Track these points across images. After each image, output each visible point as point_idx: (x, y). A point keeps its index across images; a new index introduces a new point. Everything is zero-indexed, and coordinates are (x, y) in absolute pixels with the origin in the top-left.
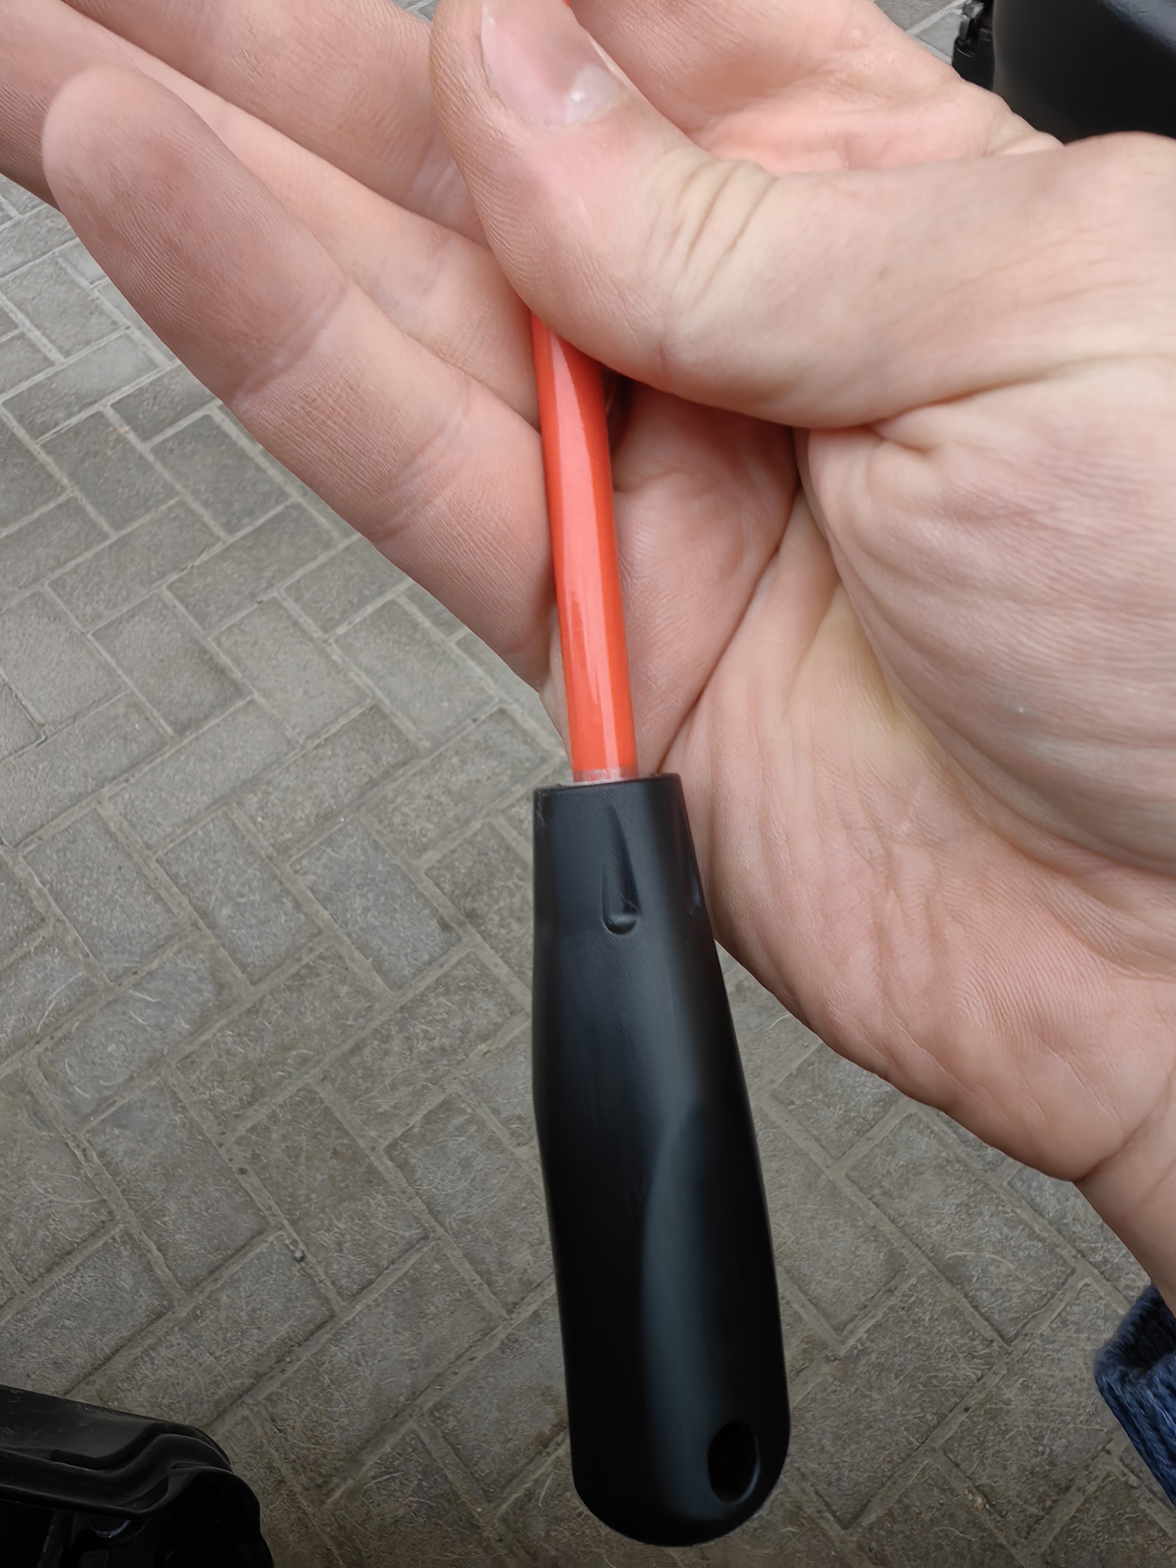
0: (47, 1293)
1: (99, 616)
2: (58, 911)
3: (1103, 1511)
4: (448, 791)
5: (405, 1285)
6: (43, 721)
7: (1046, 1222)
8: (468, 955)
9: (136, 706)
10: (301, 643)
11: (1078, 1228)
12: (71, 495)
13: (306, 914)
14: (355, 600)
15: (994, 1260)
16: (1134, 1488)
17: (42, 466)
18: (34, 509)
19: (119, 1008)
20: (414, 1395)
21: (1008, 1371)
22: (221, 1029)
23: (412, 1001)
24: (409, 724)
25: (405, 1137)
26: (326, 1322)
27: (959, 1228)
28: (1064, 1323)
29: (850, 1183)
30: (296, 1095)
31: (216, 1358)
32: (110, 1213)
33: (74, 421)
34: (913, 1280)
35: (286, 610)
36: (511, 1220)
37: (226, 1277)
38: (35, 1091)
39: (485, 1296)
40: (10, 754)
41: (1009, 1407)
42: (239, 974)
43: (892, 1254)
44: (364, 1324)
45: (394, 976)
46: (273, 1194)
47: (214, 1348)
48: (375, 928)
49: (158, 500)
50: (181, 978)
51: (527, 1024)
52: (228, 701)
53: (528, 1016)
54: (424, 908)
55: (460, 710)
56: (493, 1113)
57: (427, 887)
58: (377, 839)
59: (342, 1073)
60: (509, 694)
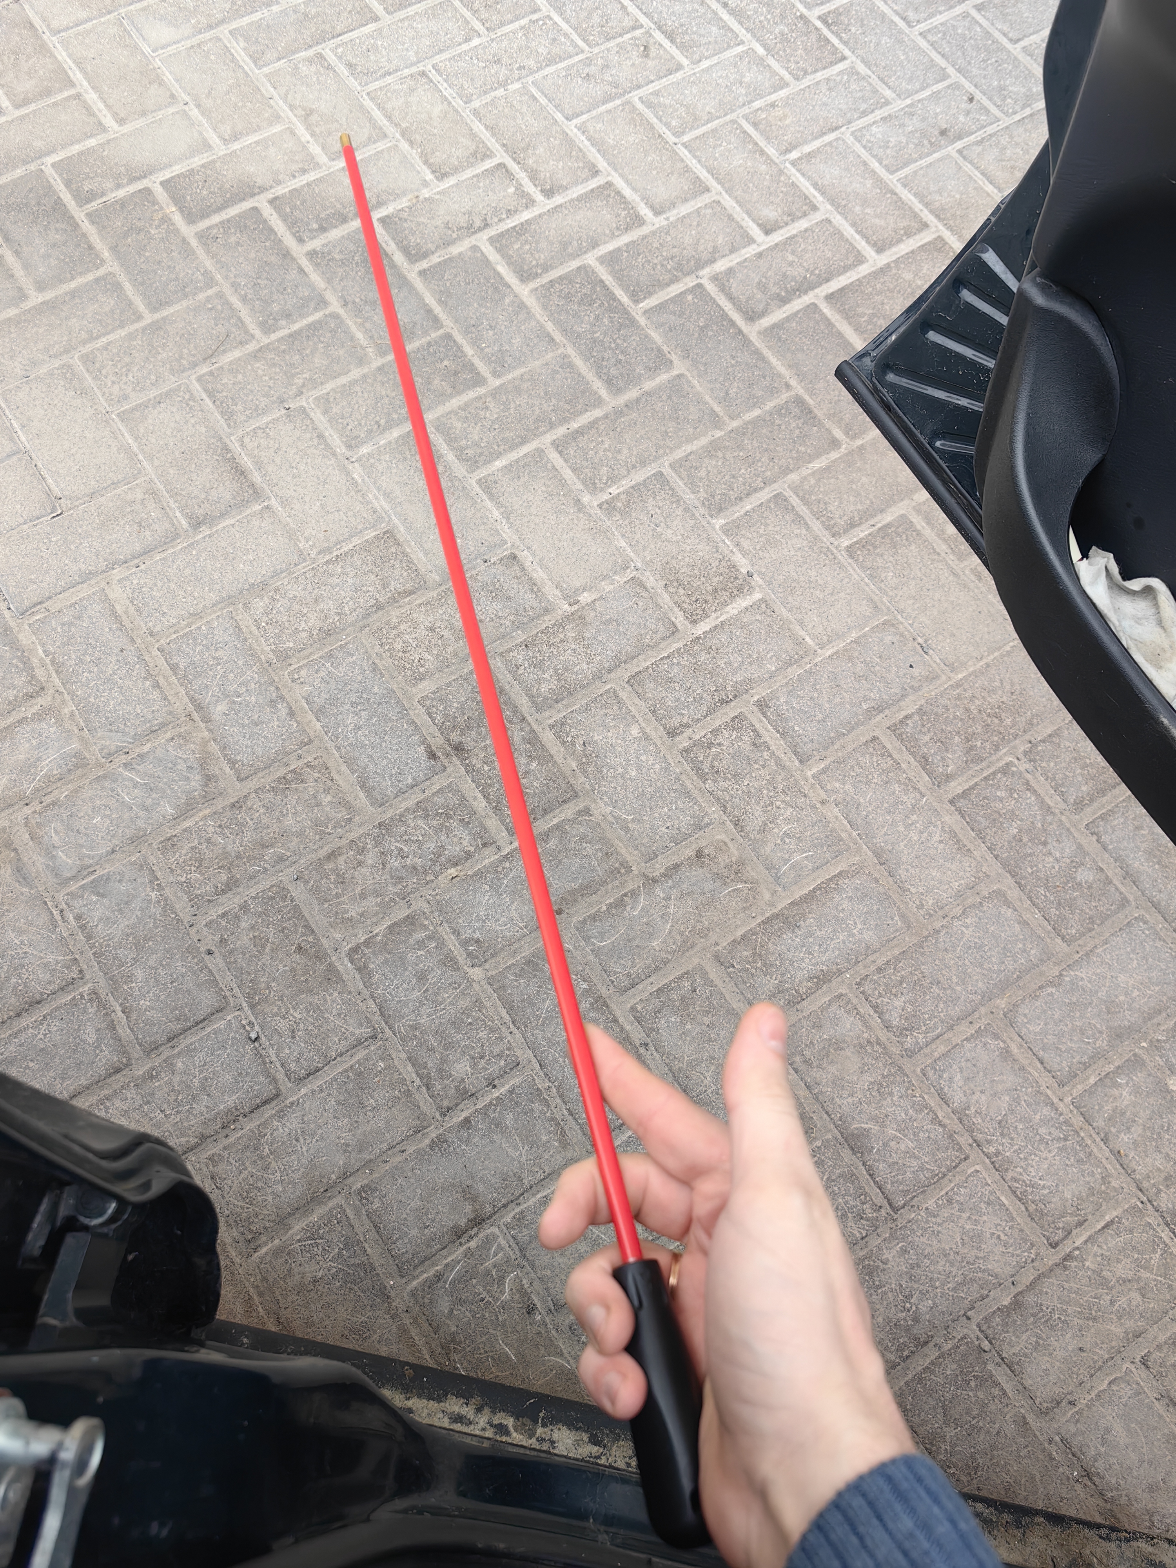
0: (15, 1035)
1: (126, 397)
2: (57, 682)
3: (954, 1366)
5: (348, 1077)
6: (59, 495)
7: (950, 1110)
8: (449, 786)
9: (153, 493)
10: (324, 456)
11: (978, 1120)
12: (110, 269)
13: (298, 723)
14: (382, 422)
15: (896, 1137)
16: (985, 1351)
17: (84, 235)
18: (73, 278)
19: (107, 784)
20: (345, 1176)
21: (891, 1234)
22: (205, 818)
23: (391, 818)
24: (421, 555)
25: (367, 943)
26: (272, 1099)
27: (869, 1103)
28: (950, 1201)
30: (269, 889)
32: (81, 971)
33: (121, 193)
35: (312, 421)
36: (456, 1032)
37: (182, 1046)
38: (20, 849)
39: (423, 1098)
40: (25, 523)
41: (886, 1267)
42: (228, 770)
44: (307, 1106)
45: (376, 794)
46: (236, 977)
47: (165, 1106)
48: (365, 746)
49: (196, 288)
50: (170, 765)
51: (496, 857)
52: (244, 503)
53: (499, 849)
54: (414, 734)
55: (472, 549)
56: (454, 933)
57: (419, 715)
58: (376, 661)
59: (315, 876)
60: (522, 540)
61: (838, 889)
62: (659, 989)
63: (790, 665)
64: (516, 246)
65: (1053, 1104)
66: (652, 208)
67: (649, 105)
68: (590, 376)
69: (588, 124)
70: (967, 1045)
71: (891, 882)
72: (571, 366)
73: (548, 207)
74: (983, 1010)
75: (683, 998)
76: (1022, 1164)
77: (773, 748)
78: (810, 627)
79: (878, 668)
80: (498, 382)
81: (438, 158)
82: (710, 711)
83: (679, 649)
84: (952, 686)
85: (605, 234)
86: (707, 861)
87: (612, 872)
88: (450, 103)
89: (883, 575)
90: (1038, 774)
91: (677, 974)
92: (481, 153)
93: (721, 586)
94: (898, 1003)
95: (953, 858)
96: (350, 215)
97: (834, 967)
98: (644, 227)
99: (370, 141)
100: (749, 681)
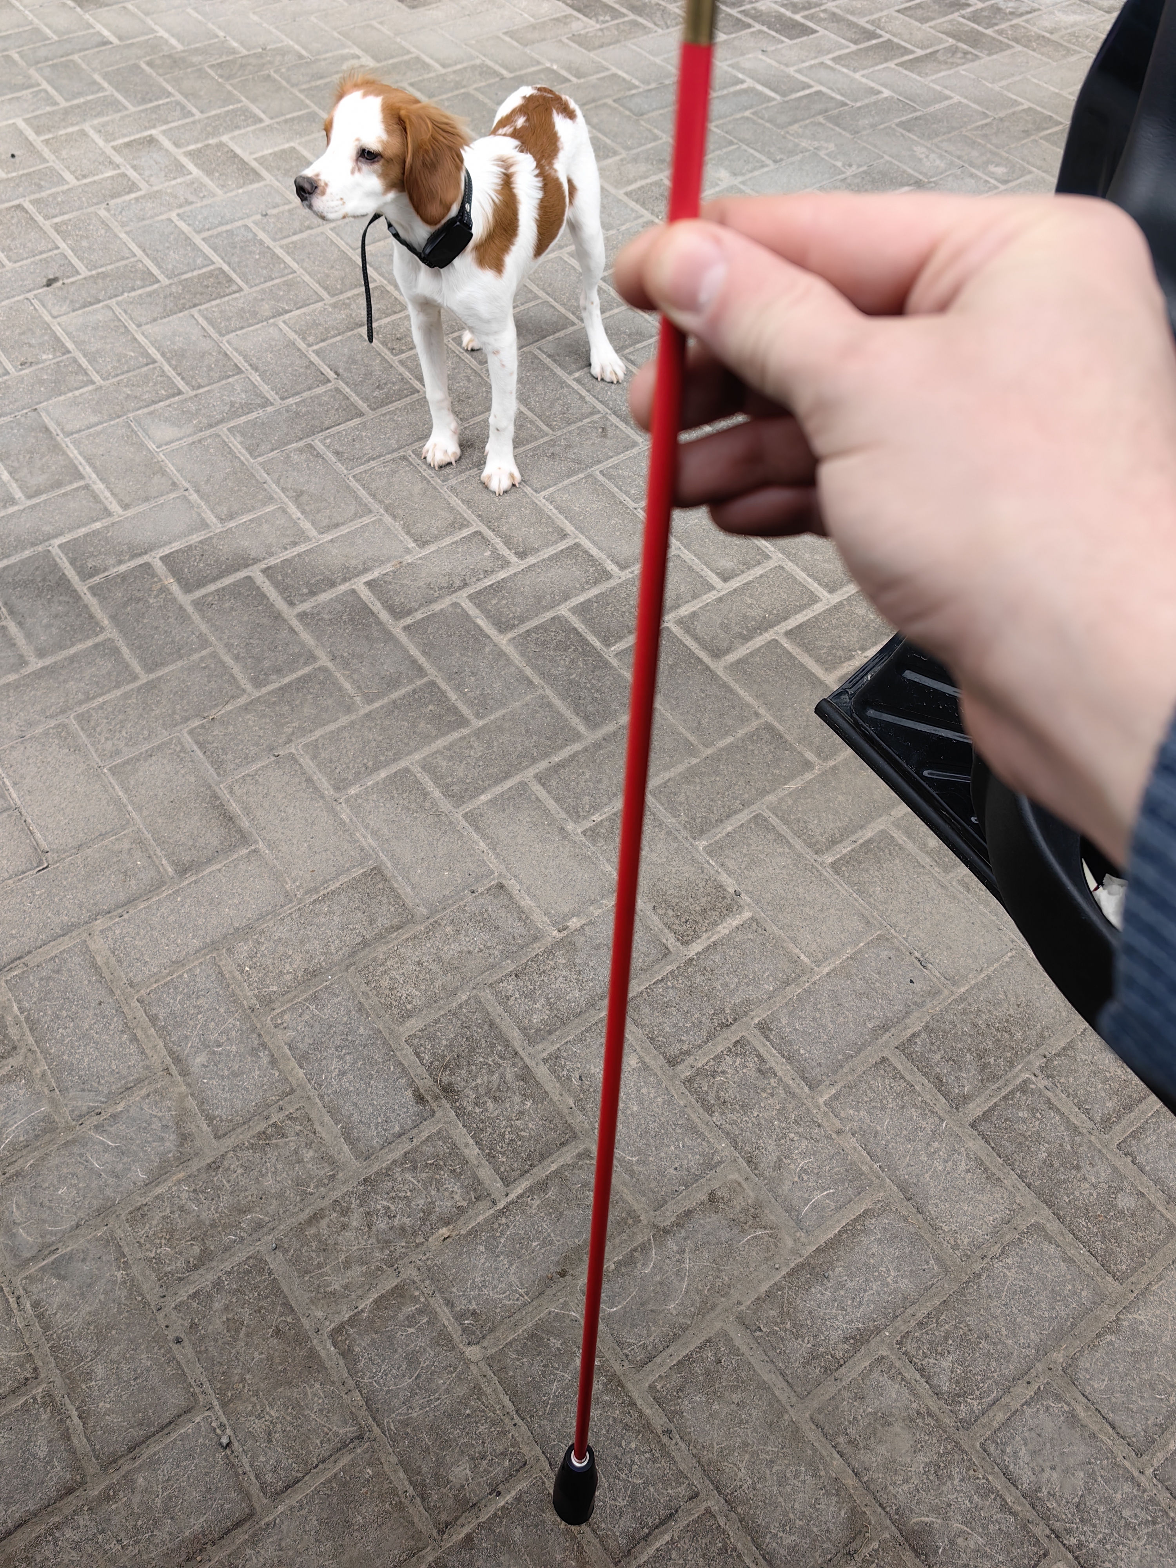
1: (118, 752)
2: (31, 1040)
4: (439, 960)
5: (332, 1489)
6: (47, 848)
7: (1019, 1493)
8: (439, 1132)
9: (140, 842)
10: (312, 799)
11: (1052, 1504)
12: (109, 635)
13: (280, 1072)
14: (370, 764)
15: (962, 1532)
17: (86, 606)
18: (73, 645)
19: (76, 1149)
22: (179, 1182)
23: (377, 1173)
24: (408, 889)
25: (352, 1321)
26: (245, 1520)
27: (927, 1490)
29: (813, 1427)
30: (245, 1263)
31: (122, 1547)
32: (35, 1369)
33: (123, 568)
34: (875, 1545)
35: (301, 767)
36: (453, 1427)
37: (145, 1456)
39: (417, 1512)
40: (10, 878)
42: (205, 1127)
43: (855, 1513)
44: (284, 1527)
45: (361, 1146)
46: (206, 1369)
47: (122, 1535)
48: (348, 1093)
49: (191, 650)
50: (144, 1125)
51: (491, 1211)
52: (232, 848)
53: (494, 1203)
54: (401, 1077)
55: (459, 880)
56: (447, 1305)
57: (406, 1055)
58: (362, 1000)
59: (296, 1244)
60: (509, 869)
61: (865, 1231)
62: (679, 1362)
63: (788, 984)
64: (494, 602)
65: (1133, 1478)
66: (618, 564)
67: (610, 477)
68: (568, 714)
69: (555, 495)
70: (1028, 1411)
71: (921, 1220)
72: (550, 705)
73: (522, 567)
74: (1040, 1366)
75: (707, 1373)
76: (1111, 1557)
77: (780, 1074)
78: (803, 944)
79: (878, 984)
80: (481, 723)
81: (419, 528)
82: (710, 1037)
83: (673, 971)
84: (955, 1000)
85: (576, 588)
86: (721, 1206)
87: (619, 1223)
88: (429, 482)
89: (871, 890)
90: (1058, 1091)
91: (699, 1342)
92: (462, 523)
93: (709, 906)
94: (946, 1363)
95: (983, 1189)
96: (339, 580)
97: (871, 1324)
98: (611, 581)
99: (356, 516)
100: (748, 1002)
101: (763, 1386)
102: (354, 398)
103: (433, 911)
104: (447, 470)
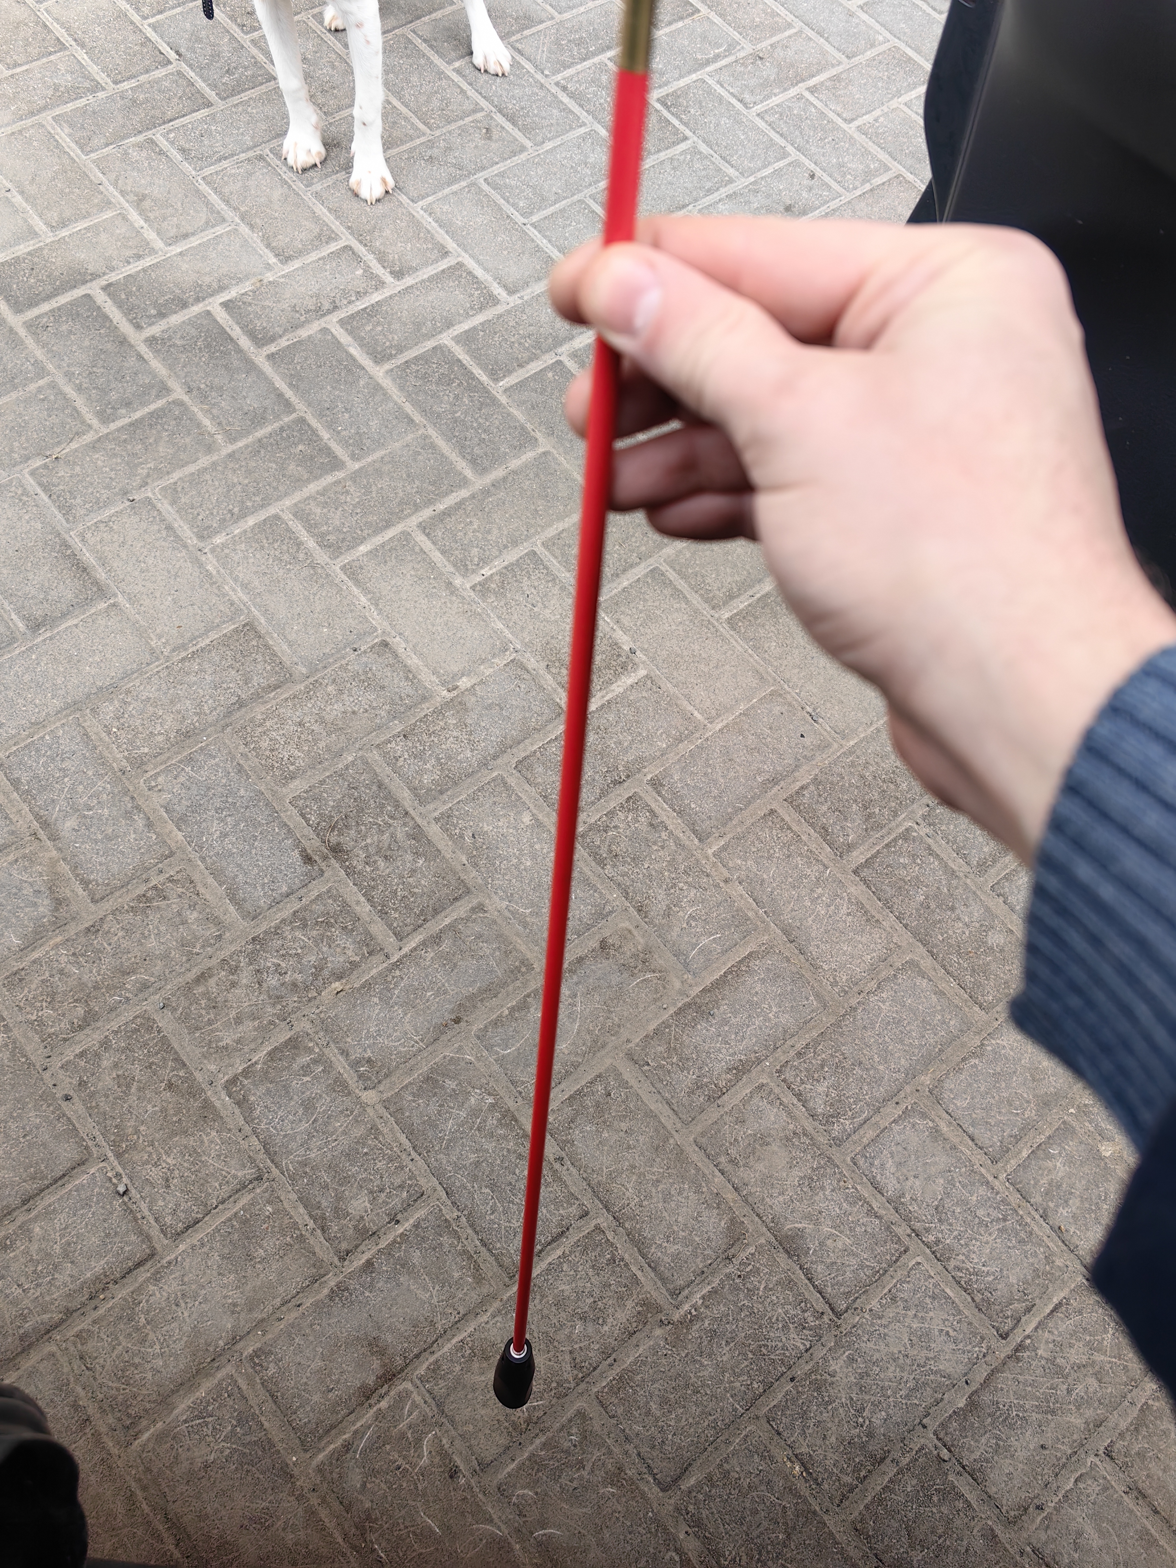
3: (915, 1481)
4: (321, 721)
5: (232, 1226)
7: (884, 1199)
8: (328, 892)
10: (174, 549)
11: (914, 1207)
13: (158, 835)
14: (236, 510)
15: (831, 1234)
16: (944, 1461)
20: (234, 1340)
21: (836, 1342)
22: (56, 946)
23: (265, 932)
24: (285, 647)
25: (246, 1073)
26: (146, 1260)
27: (801, 1200)
28: (894, 1299)
29: (697, 1149)
30: (132, 1021)
31: (24, 1291)
34: (752, 1249)
35: (160, 513)
36: (351, 1165)
37: (40, 1208)
39: (318, 1243)
41: (834, 1379)
42: (80, 891)
43: (734, 1223)
44: (186, 1264)
45: (248, 906)
46: (98, 1123)
47: (23, 1279)
48: (232, 854)
49: (26, 379)
50: (14, 890)
51: (385, 965)
52: (88, 602)
53: (387, 957)
54: (287, 838)
55: (340, 638)
56: (342, 1054)
57: (291, 816)
58: (241, 762)
59: (184, 1002)
60: (393, 627)
61: (749, 972)
62: (571, 1097)
63: (681, 741)
64: (368, 328)
65: (988, 1183)
66: (505, 287)
67: (495, 187)
68: (453, 455)
69: (435, 206)
70: (896, 1128)
71: (803, 960)
72: (433, 447)
73: (399, 289)
74: (908, 1089)
75: (597, 1105)
76: (964, 1251)
77: (670, 827)
78: (697, 701)
79: (769, 739)
80: (357, 466)
81: (281, 241)
82: (603, 794)
84: (844, 753)
85: (459, 314)
86: (612, 952)
87: (512, 972)
88: (290, 186)
89: (766, 645)
90: (939, 838)
91: (589, 1078)
92: (326, 236)
93: (604, 664)
94: (821, 1088)
95: (863, 931)
96: (191, 300)
97: (753, 1055)
98: (499, 307)
99: (208, 225)
100: (640, 760)
101: (651, 1115)
102: (200, 84)
103: (313, 671)
104: (311, 173)
